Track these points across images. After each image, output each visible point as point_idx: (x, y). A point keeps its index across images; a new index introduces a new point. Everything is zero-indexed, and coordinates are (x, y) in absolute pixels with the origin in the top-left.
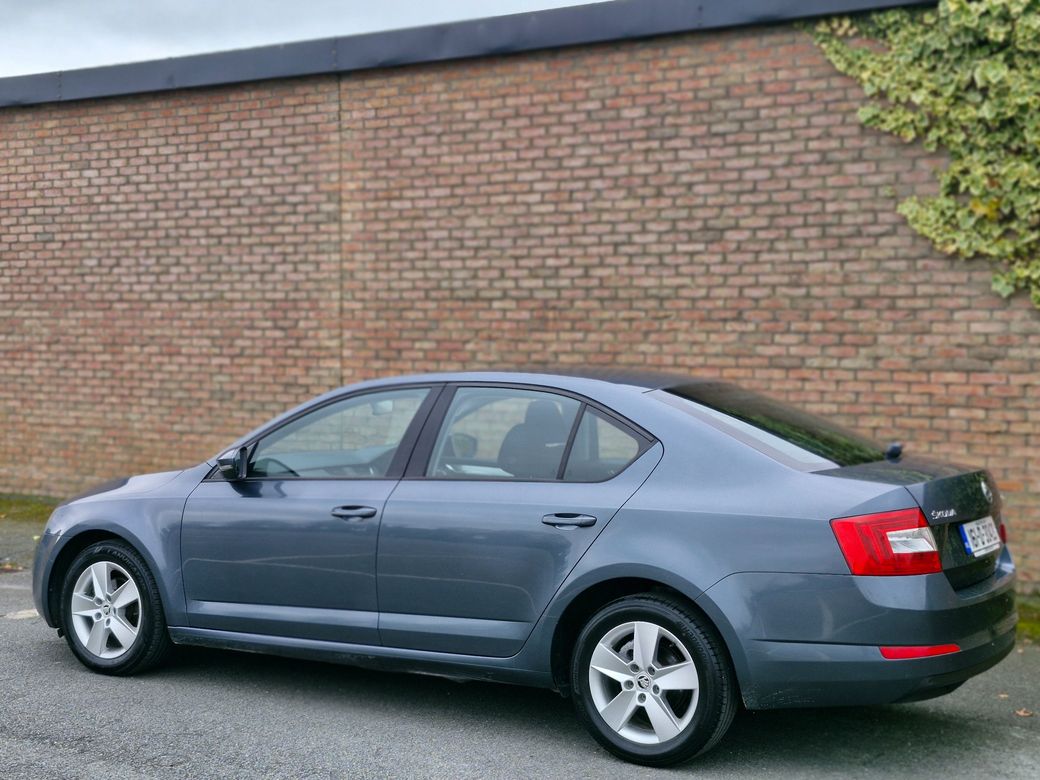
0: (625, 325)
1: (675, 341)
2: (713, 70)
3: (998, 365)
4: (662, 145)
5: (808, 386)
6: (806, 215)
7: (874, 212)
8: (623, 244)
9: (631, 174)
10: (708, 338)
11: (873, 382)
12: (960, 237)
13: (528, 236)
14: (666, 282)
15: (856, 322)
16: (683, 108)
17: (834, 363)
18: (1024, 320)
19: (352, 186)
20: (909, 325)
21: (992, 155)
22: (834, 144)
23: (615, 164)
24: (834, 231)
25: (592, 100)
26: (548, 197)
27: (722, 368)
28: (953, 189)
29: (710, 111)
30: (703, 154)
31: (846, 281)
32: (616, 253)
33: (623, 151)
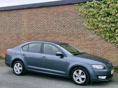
0: (55, 36)
1: (60, 38)
2: (64, 9)
3: (93, 40)
4: (59, 17)
5: (74, 43)
6: (73, 25)
7: (81, 24)
8: (55, 27)
10: (64, 38)
11: (81, 42)
12: (89, 27)
13: (44, 27)
14: (59, 32)
15: (79, 36)
16: (61, 13)
17: (77, 40)
18: (96, 36)
19: (25, 21)
20: (84, 36)
21: (92, 18)
22: (76, 17)
23: (54, 19)
24: (77, 26)
25: (51, 12)
26: (47, 22)
27: (65, 41)
28: (88, 22)
29: (63, 13)
30: (63, 18)
31: (78, 32)
32: (54, 29)
33: (54, 17)
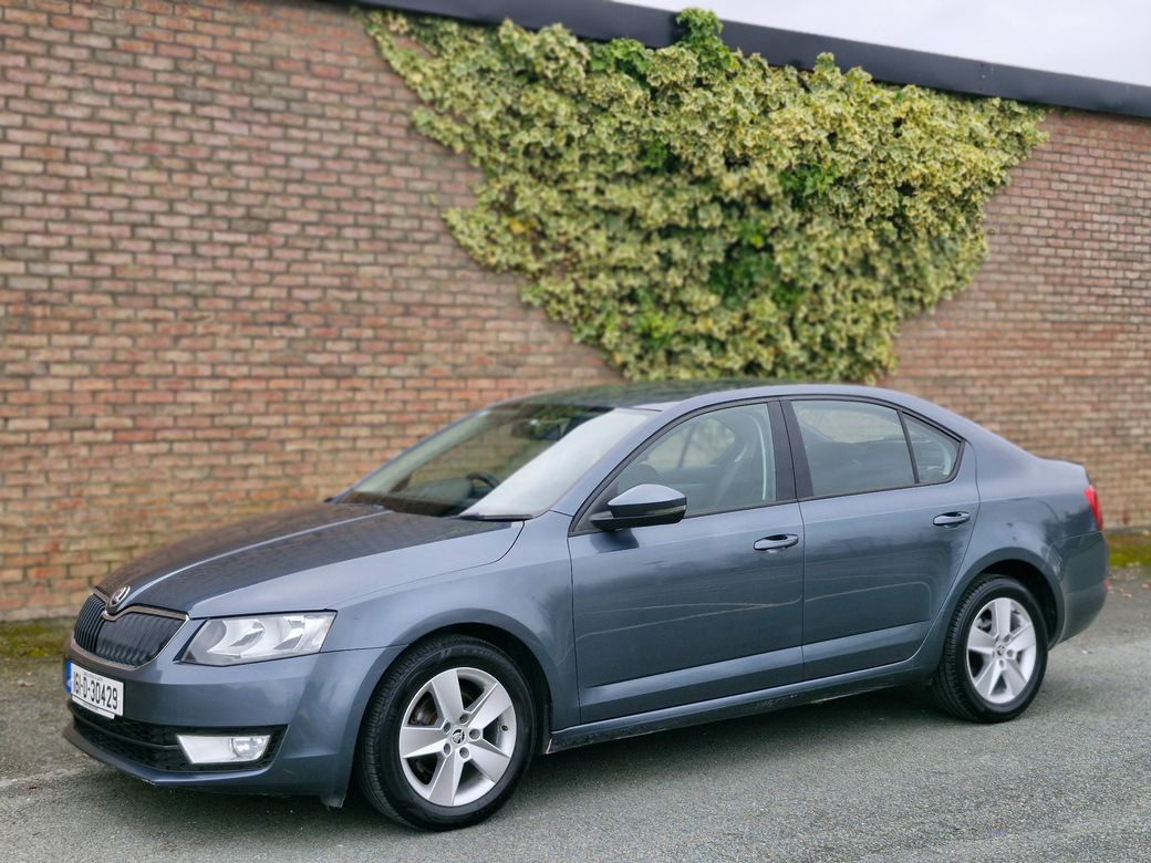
0: (147, 328)
1: (213, 348)
2: (255, 34)
3: (520, 371)
4: (193, 110)
5: (359, 396)
6: (356, 214)
7: (420, 218)
8: (144, 225)
9: (153, 140)
10: (253, 344)
11: (419, 390)
12: (498, 251)
14: (200, 276)
15: (405, 329)
16: (220, 71)
17: (384, 371)
18: (538, 330)
20: (450, 333)
22: (382, 143)
23: (132, 123)
24: (383, 234)
25: (99, 34)
26: (29, 151)
27: (269, 378)
29: (252, 81)
30: (244, 129)
31: (395, 288)
32: (133, 237)
33: (142, 109)
